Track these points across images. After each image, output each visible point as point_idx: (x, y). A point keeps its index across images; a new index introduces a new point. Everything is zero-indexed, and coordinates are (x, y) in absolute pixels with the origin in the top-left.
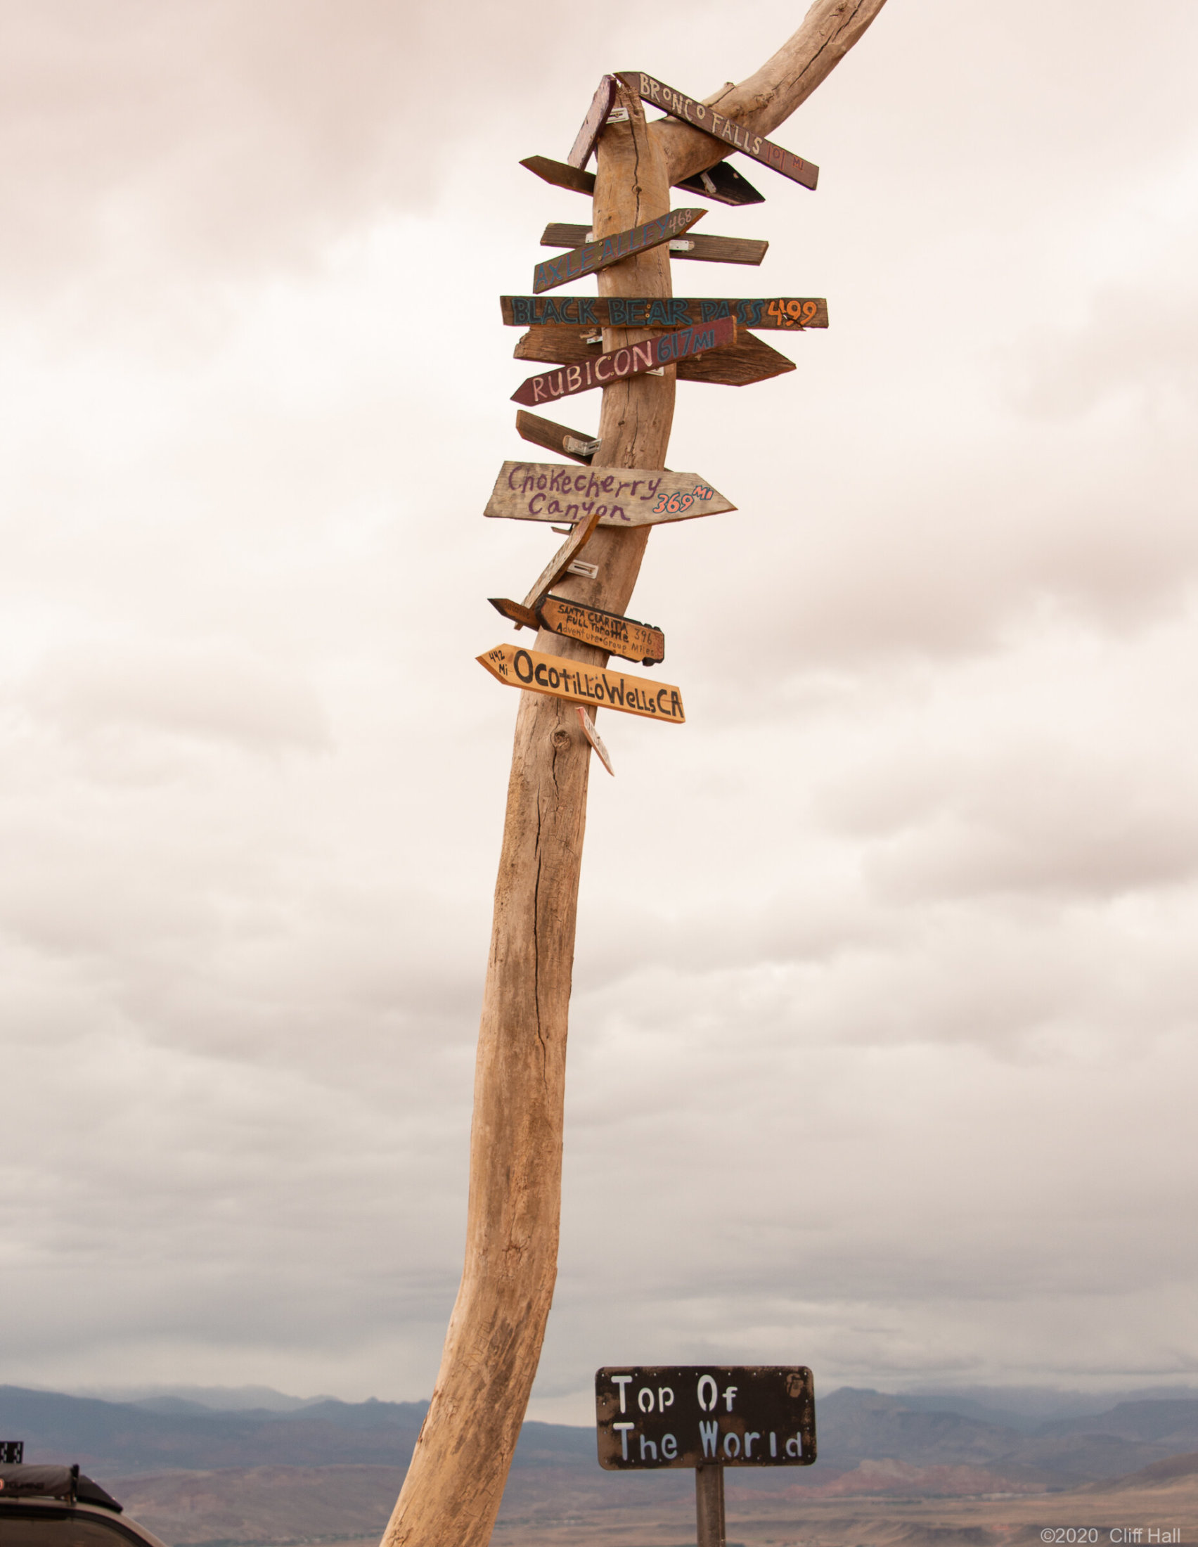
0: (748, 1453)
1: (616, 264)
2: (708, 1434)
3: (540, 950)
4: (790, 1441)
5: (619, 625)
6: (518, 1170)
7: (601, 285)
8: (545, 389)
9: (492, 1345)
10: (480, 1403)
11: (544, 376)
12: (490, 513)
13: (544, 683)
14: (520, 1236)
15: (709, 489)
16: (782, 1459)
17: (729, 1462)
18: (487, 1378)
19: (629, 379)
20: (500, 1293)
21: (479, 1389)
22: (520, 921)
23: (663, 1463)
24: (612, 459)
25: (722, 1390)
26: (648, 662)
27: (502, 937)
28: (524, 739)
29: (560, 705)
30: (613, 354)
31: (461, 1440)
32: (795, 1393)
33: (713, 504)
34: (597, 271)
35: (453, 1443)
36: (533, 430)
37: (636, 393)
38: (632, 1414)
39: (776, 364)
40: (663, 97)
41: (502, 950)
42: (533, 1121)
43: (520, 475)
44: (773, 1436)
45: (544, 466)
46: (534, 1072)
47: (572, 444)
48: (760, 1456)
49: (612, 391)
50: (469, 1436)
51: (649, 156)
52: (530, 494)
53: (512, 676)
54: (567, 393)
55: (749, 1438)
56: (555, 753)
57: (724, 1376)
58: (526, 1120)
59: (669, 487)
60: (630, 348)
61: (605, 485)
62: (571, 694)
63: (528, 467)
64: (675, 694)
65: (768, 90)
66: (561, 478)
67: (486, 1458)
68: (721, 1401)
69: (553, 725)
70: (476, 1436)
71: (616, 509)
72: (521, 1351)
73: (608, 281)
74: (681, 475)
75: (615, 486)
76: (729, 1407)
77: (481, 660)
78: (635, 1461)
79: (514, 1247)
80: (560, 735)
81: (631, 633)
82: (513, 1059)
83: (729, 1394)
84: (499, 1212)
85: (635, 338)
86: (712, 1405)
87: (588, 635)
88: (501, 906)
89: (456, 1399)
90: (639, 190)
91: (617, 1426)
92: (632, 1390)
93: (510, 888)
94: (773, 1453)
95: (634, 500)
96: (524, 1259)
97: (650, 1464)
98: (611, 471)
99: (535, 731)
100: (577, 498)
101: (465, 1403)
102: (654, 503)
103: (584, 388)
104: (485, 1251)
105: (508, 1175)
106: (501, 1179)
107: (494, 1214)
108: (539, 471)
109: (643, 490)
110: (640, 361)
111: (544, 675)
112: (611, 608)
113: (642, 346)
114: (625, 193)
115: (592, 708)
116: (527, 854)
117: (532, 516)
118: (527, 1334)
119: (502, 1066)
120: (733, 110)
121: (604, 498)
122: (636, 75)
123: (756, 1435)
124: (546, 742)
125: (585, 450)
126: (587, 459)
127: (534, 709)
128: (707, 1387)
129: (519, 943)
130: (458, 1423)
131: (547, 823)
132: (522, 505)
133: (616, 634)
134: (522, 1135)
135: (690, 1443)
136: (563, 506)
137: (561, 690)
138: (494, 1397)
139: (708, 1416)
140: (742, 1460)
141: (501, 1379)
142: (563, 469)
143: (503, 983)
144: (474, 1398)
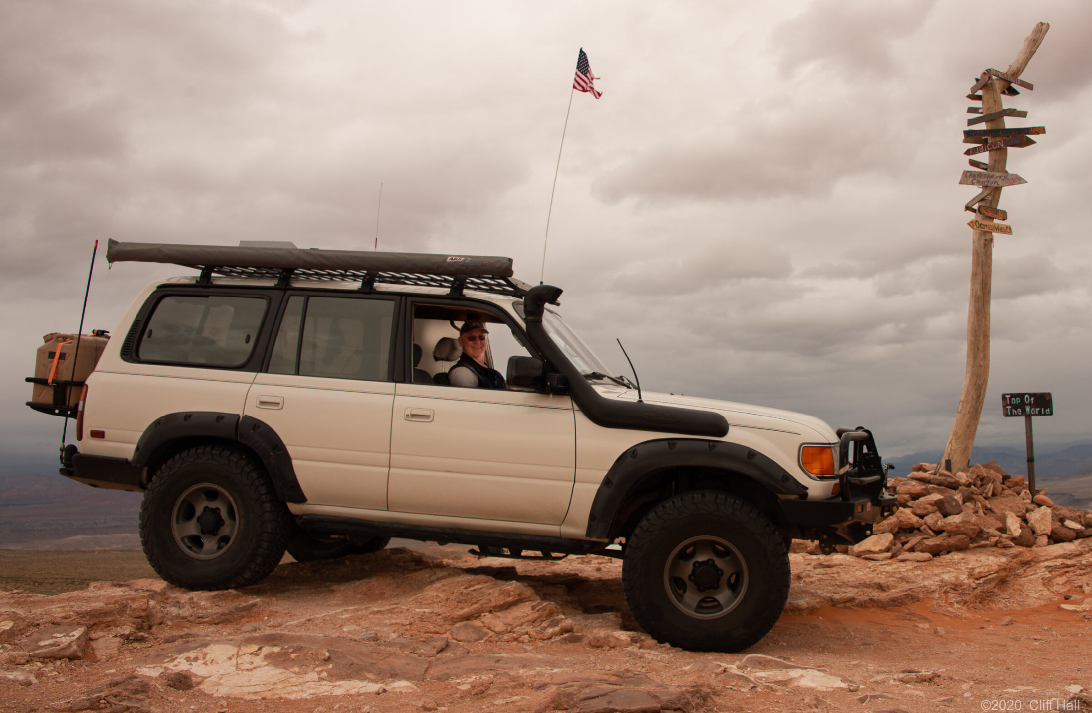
0: (1037, 413)
1: (991, 120)
2: (1028, 409)
3: (984, 294)
4: (1047, 410)
5: (997, 212)
6: (981, 347)
7: (987, 126)
8: (973, 152)
9: (976, 389)
10: (974, 403)
11: (973, 148)
12: (961, 183)
13: (982, 228)
14: (982, 363)
15: (1020, 178)
16: (1045, 414)
17: (1033, 415)
18: (975, 397)
19: (997, 149)
20: (977, 377)
21: (973, 399)
22: (978, 286)
23: (1018, 415)
24: (993, 170)
25: (1030, 398)
26: (1003, 220)
27: (974, 291)
28: (976, 241)
29: (985, 233)
30: (992, 143)
31: (969, 412)
32: (1048, 399)
33: (1022, 181)
34: (986, 122)
35: (967, 412)
36: (973, 163)
37: (998, 152)
38: (1010, 404)
39: (1032, 142)
40: (997, 74)
41: (974, 294)
42: (984, 335)
43: (969, 174)
44: (1043, 409)
45: (975, 172)
46: (984, 324)
47: (982, 166)
48: (1040, 414)
49: (992, 152)
50: (971, 410)
51: (996, 91)
52: (971, 179)
53: (975, 227)
54: (979, 152)
55: (1038, 409)
56: (985, 245)
57: (1031, 395)
58: (982, 335)
59: (1010, 177)
60: (997, 142)
61: (992, 176)
62: (988, 230)
63: (971, 172)
64: (1010, 227)
65: (1019, 66)
66: (980, 174)
67: (975, 416)
68: (1031, 401)
69: (984, 238)
70: (973, 411)
71: (995, 183)
72: (982, 391)
73: (989, 124)
74: (1012, 174)
75: (995, 177)
76: (1032, 402)
77: (968, 224)
78: (1012, 415)
79: (981, 366)
80: (986, 240)
81: (1000, 213)
82: (978, 321)
83: (1032, 399)
84: (976, 357)
85: (997, 139)
86: (1029, 402)
87: (990, 214)
88: (973, 283)
89: (967, 402)
90: (995, 101)
91: (1007, 407)
92: (1010, 399)
93: (976, 279)
94: (1043, 413)
95: (1000, 180)
96: (983, 369)
97: (1015, 416)
98: (994, 173)
99: (979, 239)
100: (984, 180)
101: (970, 403)
102: (1006, 181)
103: (984, 151)
104: (973, 367)
105: (978, 348)
106: (977, 350)
107: (975, 358)
108: (974, 173)
109: (1002, 178)
110: (1000, 146)
111: (982, 226)
112: (994, 207)
113: (1000, 141)
114: (991, 101)
115: (991, 232)
116: (979, 270)
117: (973, 184)
118: (984, 386)
119: (976, 323)
120: (1012, 73)
121: (992, 180)
122: (990, 70)
123: (1039, 409)
124: (982, 242)
125: (985, 167)
126: (986, 169)
127: (978, 234)
128: (1027, 398)
129: (979, 292)
130: (968, 407)
131: (984, 262)
132: (970, 181)
133: (996, 213)
134: (981, 338)
135: (1024, 411)
136: (981, 182)
137: (985, 229)
138: (977, 401)
139: (1027, 405)
140: (1035, 415)
141: (978, 397)
142: (980, 172)
143: (975, 302)
144: (972, 401)
